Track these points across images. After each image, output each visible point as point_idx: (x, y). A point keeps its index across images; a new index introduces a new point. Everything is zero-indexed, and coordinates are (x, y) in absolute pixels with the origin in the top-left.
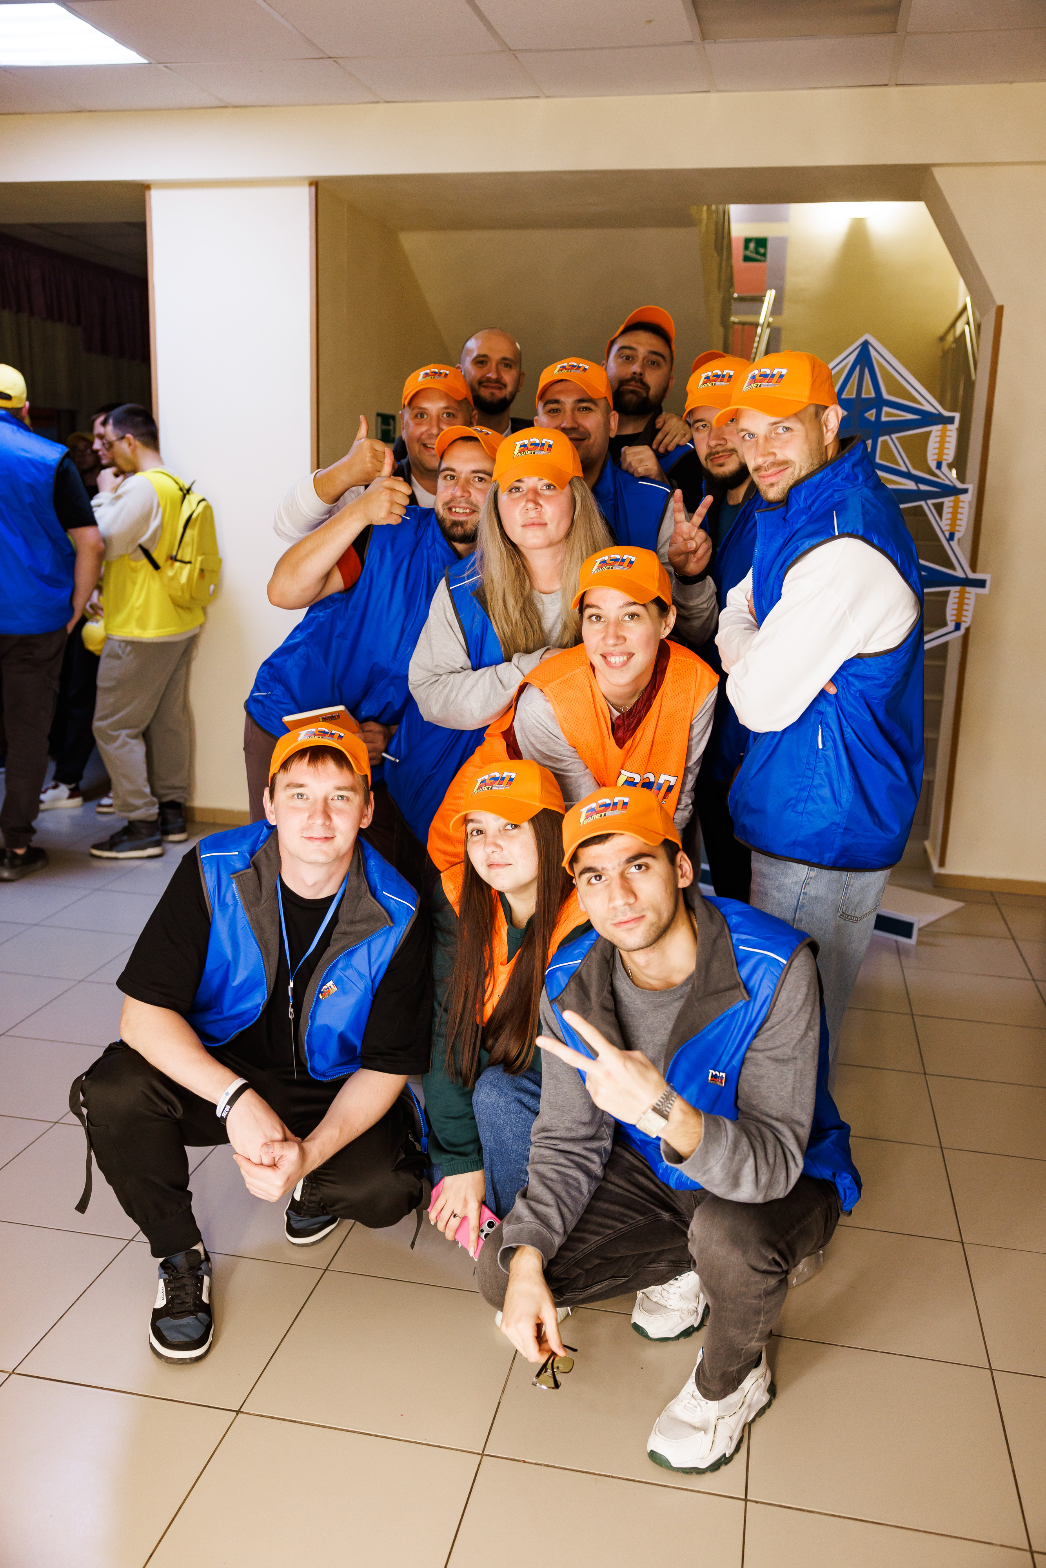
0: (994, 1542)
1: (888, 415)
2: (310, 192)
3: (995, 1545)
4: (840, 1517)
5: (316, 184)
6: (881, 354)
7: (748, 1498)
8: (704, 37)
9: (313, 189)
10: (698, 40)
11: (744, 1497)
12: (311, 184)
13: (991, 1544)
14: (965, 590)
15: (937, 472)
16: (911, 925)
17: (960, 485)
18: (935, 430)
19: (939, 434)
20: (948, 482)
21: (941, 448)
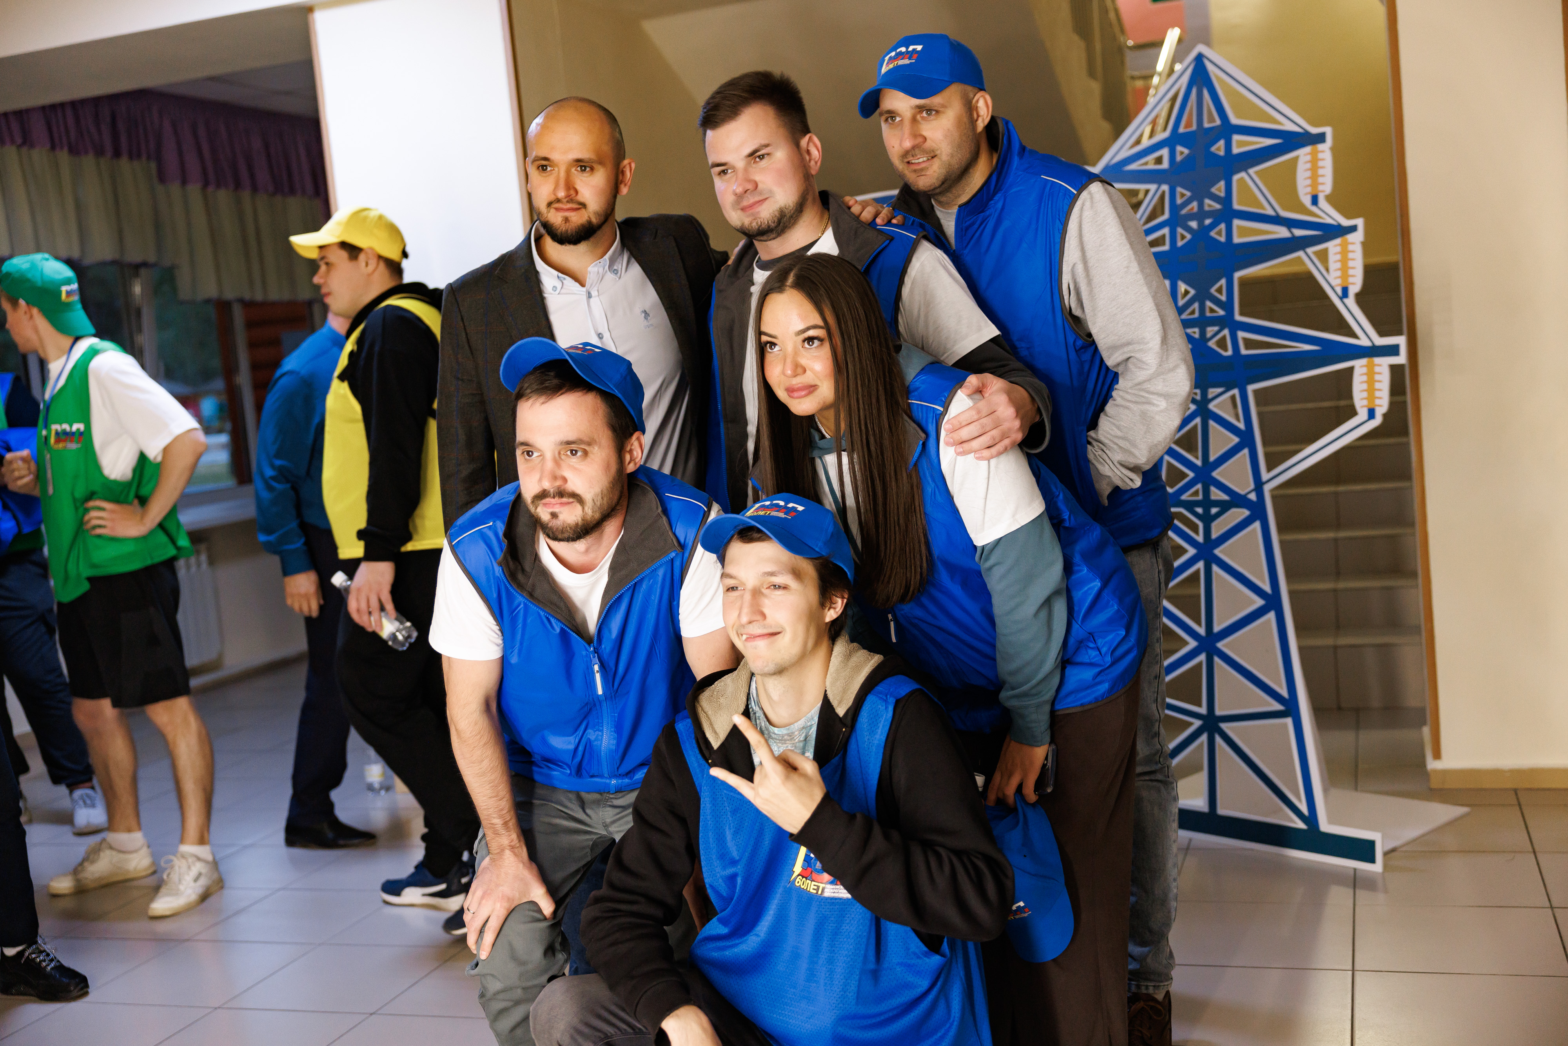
6: (1222, 68)
14: (1373, 362)
15: (1314, 209)
16: (1372, 844)
17: (1346, 222)
18: (1303, 154)
19: (1309, 158)
20: (1329, 221)
21: (1314, 177)
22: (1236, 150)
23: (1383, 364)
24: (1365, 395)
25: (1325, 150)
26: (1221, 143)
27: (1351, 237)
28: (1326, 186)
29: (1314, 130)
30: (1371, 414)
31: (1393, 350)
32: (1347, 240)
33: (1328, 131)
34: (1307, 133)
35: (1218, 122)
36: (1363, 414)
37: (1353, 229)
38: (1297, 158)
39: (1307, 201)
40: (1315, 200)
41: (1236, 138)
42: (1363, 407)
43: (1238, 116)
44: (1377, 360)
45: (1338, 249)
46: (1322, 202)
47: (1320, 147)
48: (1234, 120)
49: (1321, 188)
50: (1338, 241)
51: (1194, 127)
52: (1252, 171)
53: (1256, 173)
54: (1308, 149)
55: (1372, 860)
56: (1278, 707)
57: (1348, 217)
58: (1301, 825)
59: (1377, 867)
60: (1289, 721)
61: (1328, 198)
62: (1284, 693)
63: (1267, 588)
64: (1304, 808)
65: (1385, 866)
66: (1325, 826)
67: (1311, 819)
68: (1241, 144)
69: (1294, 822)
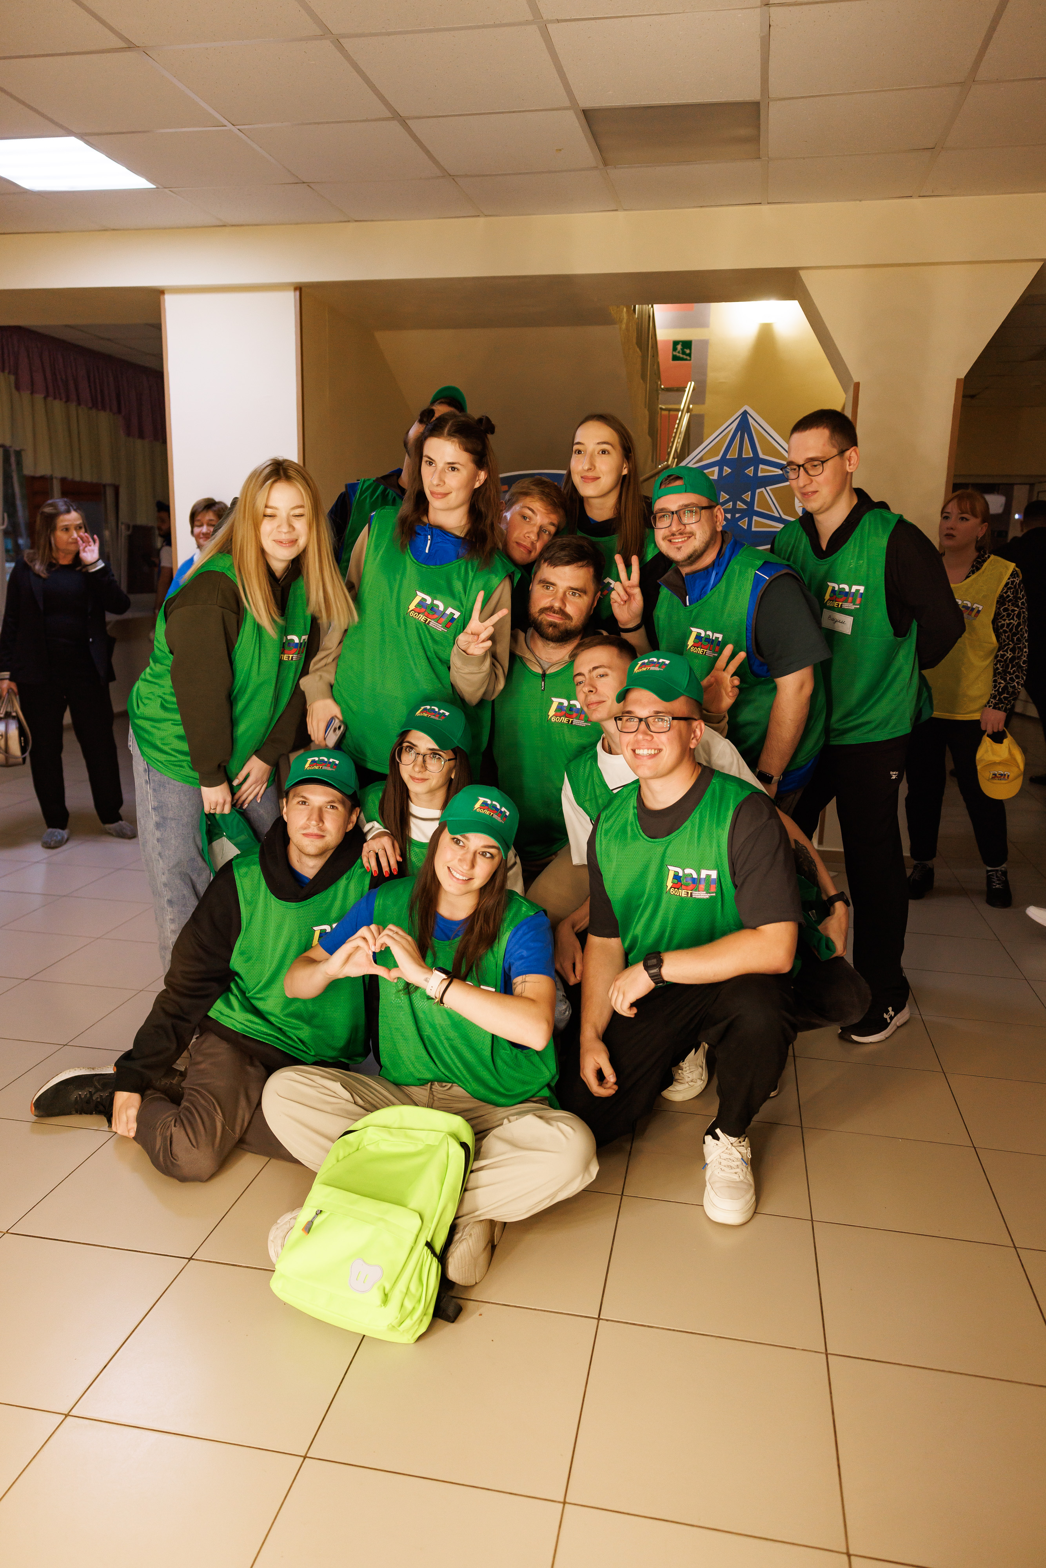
0: (797, 1347)
1: (764, 471)
2: (295, 296)
3: (798, 1349)
4: (674, 1330)
5: (300, 288)
6: (759, 423)
7: (601, 1317)
8: (605, 164)
9: (298, 293)
10: (601, 166)
11: (597, 1317)
12: (295, 289)
13: (795, 1349)
22: (760, 474)
26: (752, 468)
41: (761, 466)
43: (764, 454)
48: (761, 456)
51: (736, 456)
52: (768, 488)
53: (771, 490)
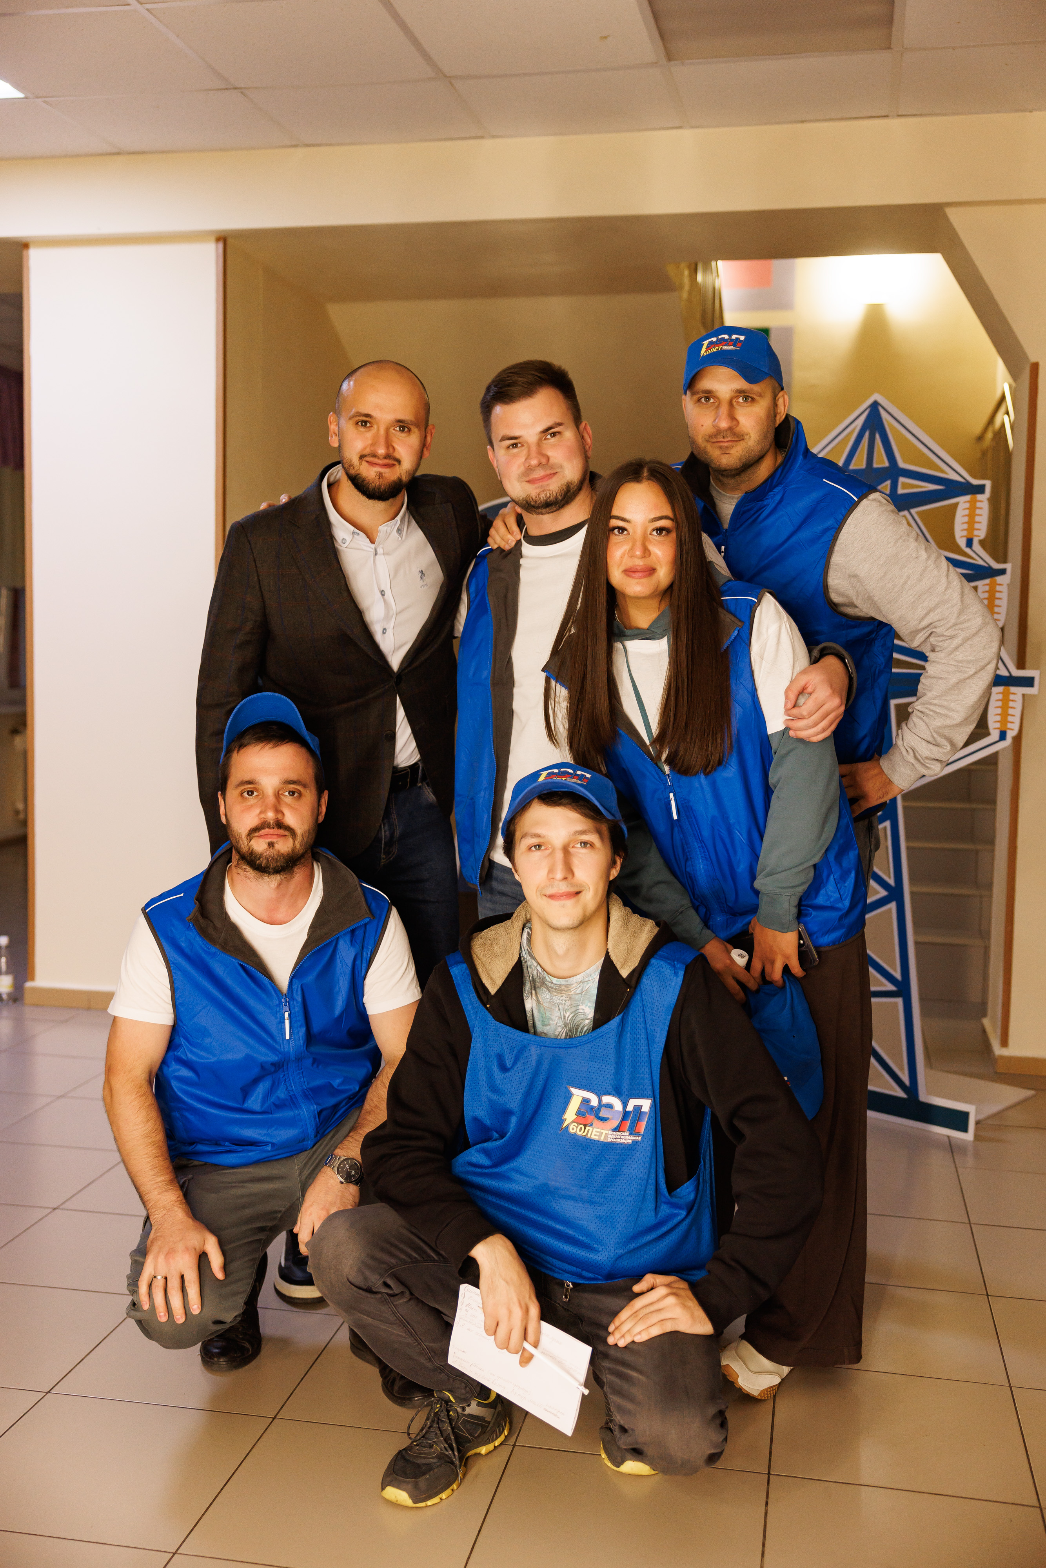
1: (907, 486)
6: (894, 416)
8: (669, 57)
10: (664, 60)
14: (1009, 690)
15: (968, 550)
16: (966, 1115)
17: (996, 566)
18: (963, 502)
19: (967, 505)
20: (981, 563)
21: (971, 523)
22: (900, 491)
23: (1018, 692)
24: (998, 718)
25: (983, 500)
26: (888, 482)
27: (999, 579)
28: (981, 531)
29: (975, 482)
30: (1003, 736)
31: (1028, 682)
32: (995, 581)
33: (988, 484)
34: (968, 483)
35: (887, 464)
36: (995, 735)
37: (1003, 572)
38: (957, 504)
39: (962, 543)
40: (969, 543)
41: (902, 480)
42: (995, 729)
43: (905, 461)
44: (1013, 689)
45: (987, 588)
46: (976, 545)
47: (979, 497)
48: (902, 464)
49: (976, 533)
50: (987, 581)
51: (864, 466)
52: (913, 511)
53: (918, 513)
54: (968, 498)
55: (965, 1129)
56: (890, 987)
57: (998, 562)
58: (901, 1094)
59: (968, 1136)
60: (899, 1001)
61: (982, 543)
62: (898, 975)
63: (891, 881)
64: (906, 1079)
65: (977, 1137)
66: (924, 1096)
67: (912, 1089)
68: (905, 486)
69: (894, 1090)
